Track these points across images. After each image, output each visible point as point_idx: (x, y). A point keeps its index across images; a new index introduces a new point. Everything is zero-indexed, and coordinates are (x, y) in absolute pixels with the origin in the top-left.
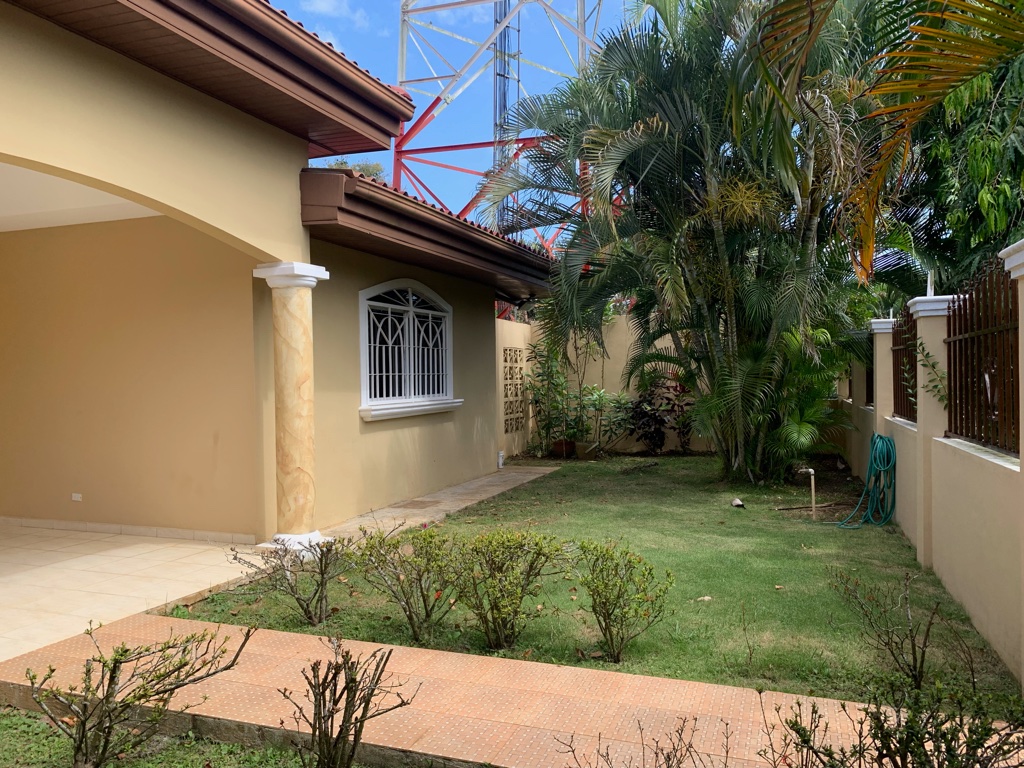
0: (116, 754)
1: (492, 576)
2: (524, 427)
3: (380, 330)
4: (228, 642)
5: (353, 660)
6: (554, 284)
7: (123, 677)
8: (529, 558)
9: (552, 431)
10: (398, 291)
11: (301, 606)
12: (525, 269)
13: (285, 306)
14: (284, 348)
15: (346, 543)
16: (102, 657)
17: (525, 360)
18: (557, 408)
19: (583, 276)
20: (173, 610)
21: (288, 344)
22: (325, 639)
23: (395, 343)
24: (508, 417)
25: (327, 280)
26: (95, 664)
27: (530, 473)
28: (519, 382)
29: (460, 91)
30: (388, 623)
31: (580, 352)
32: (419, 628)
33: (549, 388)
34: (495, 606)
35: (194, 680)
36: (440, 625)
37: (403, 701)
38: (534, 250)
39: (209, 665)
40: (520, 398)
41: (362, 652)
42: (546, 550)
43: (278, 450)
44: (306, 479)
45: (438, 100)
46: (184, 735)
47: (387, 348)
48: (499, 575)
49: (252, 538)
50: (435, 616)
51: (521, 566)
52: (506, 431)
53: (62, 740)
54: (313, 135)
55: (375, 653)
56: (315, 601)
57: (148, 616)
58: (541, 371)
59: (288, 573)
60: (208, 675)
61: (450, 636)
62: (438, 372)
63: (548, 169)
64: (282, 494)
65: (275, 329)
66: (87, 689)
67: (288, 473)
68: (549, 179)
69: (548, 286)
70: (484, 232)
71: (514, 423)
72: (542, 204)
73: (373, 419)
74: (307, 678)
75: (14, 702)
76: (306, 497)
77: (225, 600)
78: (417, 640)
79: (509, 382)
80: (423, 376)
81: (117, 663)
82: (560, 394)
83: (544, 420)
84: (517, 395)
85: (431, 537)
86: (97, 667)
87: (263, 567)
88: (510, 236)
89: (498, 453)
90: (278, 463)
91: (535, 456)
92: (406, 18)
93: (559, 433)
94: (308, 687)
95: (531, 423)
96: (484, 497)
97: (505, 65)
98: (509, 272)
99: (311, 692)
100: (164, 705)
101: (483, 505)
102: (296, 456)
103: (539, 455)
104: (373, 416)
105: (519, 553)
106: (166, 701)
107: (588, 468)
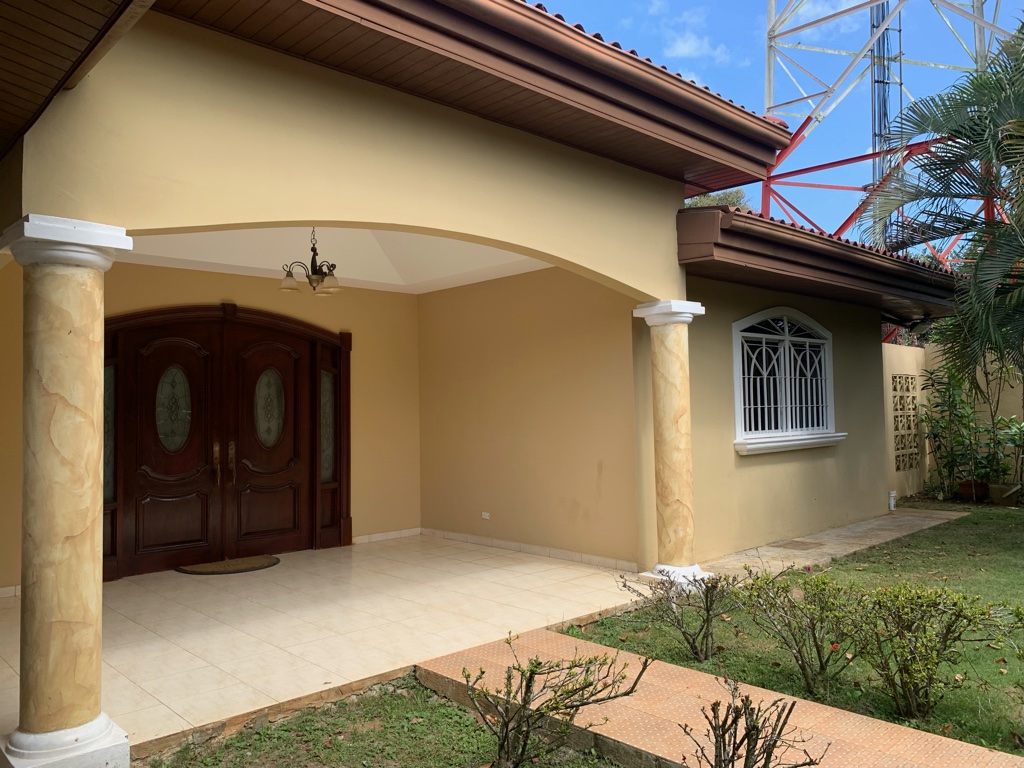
0: (531, 758)
1: (901, 635)
2: (920, 464)
3: (754, 361)
4: (626, 669)
5: (752, 706)
6: (962, 303)
7: (536, 688)
8: (946, 618)
9: (956, 470)
10: (773, 320)
11: (687, 639)
12: (917, 287)
13: (662, 342)
14: (661, 383)
15: (731, 581)
16: (519, 666)
17: (919, 388)
18: (963, 444)
19: (998, 292)
20: (569, 628)
21: (666, 379)
22: (721, 679)
23: (770, 374)
24: (900, 452)
25: (702, 315)
26: (515, 672)
27: (930, 517)
28: (912, 413)
29: (833, 106)
30: (777, 670)
31: (990, 377)
32: (814, 680)
33: (951, 421)
34: (904, 669)
35: (597, 701)
36: (837, 680)
37: (811, 760)
38: (924, 264)
39: (610, 688)
40: (913, 431)
41: (764, 699)
42: (968, 613)
43: (657, 482)
44: (686, 512)
45: (809, 119)
46: (587, 751)
47: (761, 380)
48: (908, 635)
49: (634, 566)
50: (830, 670)
51: (934, 628)
52: (898, 469)
53: (486, 735)
54: (688, 176)
55: (776, 702)
56: (700, 637)
57: (549, 632)
58: (940, 401)
59: (674, 606)
60: (609, 698)
61: (848, 694)
62: (817, 403)
63: (945, 176)
64: (662, 525)
65: (654, 365)
66: (509, 693)
67: (668, 505)
68: (947, 187)
69: (953, 305)
70: (869, 251)
71: (907, 459)
72: (939, 214)
73: (750, 453)
74: (707, 717)
75: (448, 694)
76: (685, 530)
77: (613, 625)
78: (811, 693)
79: (900, 413)
80: (801, 409)
81: (533, 673)
82: (967, 427)
83: (945, 457)
84: (909, 428)
85: (824, 583)
86: (516, 675)
87: (650, 596)
88: (900, 253)
89: (889, 494)
90: (658, 494)
91: (934, 499)
92: (773, 44)
93: (965, 472)
94: (710, 728)
95: (928, 460)
96: (875, 542)
97: (884, 69)
98: (900, 292)
99: (711, 731)
100: (571, 720)
101: (874, 551)
102: (675, 489)
103: (941, 497)
104: (749, 450)
105: (934, 613)
106: (572, 717)
107: (1007, 516)
